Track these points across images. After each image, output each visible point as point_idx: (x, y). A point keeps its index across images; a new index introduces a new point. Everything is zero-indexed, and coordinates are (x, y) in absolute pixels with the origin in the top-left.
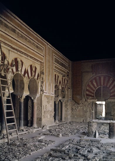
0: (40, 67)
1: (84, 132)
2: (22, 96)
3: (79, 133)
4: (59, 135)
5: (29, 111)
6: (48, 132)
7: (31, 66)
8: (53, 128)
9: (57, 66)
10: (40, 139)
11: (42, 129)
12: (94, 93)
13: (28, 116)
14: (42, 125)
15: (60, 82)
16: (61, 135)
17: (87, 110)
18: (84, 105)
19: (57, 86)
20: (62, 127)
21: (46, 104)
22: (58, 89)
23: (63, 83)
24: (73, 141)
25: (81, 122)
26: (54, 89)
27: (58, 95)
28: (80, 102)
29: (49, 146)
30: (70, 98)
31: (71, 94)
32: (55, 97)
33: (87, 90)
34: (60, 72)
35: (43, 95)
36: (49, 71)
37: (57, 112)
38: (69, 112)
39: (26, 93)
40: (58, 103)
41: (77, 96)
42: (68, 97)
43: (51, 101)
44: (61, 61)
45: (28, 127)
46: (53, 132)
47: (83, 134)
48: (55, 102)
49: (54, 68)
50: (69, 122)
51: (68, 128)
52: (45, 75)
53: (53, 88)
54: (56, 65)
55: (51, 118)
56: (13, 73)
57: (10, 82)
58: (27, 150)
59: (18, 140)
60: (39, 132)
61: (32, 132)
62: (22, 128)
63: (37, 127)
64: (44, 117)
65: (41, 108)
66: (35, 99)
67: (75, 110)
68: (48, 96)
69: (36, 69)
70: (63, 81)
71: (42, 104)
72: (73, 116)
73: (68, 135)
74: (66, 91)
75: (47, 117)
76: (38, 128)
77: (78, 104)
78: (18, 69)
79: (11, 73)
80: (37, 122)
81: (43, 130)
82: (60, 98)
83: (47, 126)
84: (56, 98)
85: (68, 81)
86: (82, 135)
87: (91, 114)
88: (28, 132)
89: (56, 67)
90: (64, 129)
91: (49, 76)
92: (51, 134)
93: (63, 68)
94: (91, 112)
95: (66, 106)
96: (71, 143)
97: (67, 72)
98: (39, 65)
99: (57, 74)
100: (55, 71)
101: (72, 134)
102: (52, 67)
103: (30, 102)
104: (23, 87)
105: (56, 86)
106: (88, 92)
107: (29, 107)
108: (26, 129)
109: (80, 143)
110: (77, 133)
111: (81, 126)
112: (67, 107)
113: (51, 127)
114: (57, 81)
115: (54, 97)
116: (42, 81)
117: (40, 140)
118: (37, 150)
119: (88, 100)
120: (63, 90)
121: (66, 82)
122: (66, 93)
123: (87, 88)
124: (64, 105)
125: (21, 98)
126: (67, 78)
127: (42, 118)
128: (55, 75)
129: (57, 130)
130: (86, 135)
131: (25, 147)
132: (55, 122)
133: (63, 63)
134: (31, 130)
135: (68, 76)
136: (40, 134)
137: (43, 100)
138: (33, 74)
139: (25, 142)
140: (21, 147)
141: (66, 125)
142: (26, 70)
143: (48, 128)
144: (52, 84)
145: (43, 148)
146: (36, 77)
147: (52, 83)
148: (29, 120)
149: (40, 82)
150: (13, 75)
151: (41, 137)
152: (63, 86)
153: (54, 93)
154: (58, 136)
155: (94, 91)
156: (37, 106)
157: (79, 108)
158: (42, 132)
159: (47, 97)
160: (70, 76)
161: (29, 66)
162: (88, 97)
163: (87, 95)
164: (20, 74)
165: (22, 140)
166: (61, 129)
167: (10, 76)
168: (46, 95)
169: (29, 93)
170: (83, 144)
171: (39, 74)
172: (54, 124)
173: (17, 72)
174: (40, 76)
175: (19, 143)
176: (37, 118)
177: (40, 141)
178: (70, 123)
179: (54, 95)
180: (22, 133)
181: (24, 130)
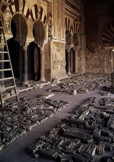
0: (48, 8)
1: (105, 87)
2: (25, 43)
3: (99, 88)
4: (73, 91)
5: (35, 61)
6: (59, 88)
7: (36, 6)
8: (65, 81)
9: (68, 8)
10: (47, 98)
11: (52, 83)
12: (112, 39)
13: (35, 68)
14: (52, 78)
15: (71, 28)
16: (75, 92)
17: (104, 59)
18: (100, 54)
19: (69, 31)
20: (76, 80)
21: (56, 52)
22: (70, 35)
23: (75, 29)
24: (93, 102)
25: (97, 74)
26: (65, 36)
27: (70, 43)
28: (96, 50)
29: (59, 111)
30: (83, 46)
31: (85, 40)
32: (67, 44)
33: (103, 36)
34: (72, 15)
35: (52, 42)
36: (58, 13)
37: (69, 62)
38: (83, 62)
39: (30, 39)
40: (70, 52)
41: (92, 43)
42: (81, 45)
43: (62, 49)
44: (72, 3)
45: (34, 81)
46: (65, 87)
47: (104, 90)
48: (66, 51)
49: (64, 10)
50: (83, 73)
51: (83, 81)
52: (54, 18)
53: (63, 33)
54: (66, 7)
55: (63, 70)
56: (12, 13)
57: (7, 24)
58: (25, 121)
59: (17, 101)
60: (47, 88)
61: (38, 88)
62: (27, 83)
63: (45, 81)
64: (53, 69)
65: (49, 57)
66: (42, 47)
67: (90, 60)
68: (57, 42)
69: (42, 9)
70: (75, 27)
71: (51, 52)
72: (87, 67)
73: (85, 91)
74: (79, 37)
75: (58, 68)
76: (47, 82)
77: (94, 52)
78: (18, 9)
79: (9, 13)
80: (45, 75)
81: (53, 85)
82: (72, 46)
83: (57, 79)
84: (67, 46)
85: (80, 26)
86: (104, 92)
87: (109, 64)
88: (33, 87)
89: (66, 9)
90: (78, 83)
91: (58, 19)
92: (63, 90)
93: (75, 11)
94: (109, 61)
95: (79, 55)
96: (92, 106)
97: (79, 16)
98: (46, 6)
99: (68, 17)
100: (65, 14)
101: (90, 91)
102: (62, 9)
103: (36, 51)
104: (26, 32)
105: (67, 32)
106: (104, 38)
107: (35, 57)
108: (31, 85)
109: (104, 105)
110: (96, 88)
111: (99, 79)
112: (80, 57)
113: (62, 80)
114: (68, 25)
115: (65, 44)
116: (50, 24)
117: (47, 100)
118: (40, 121)
119: (105, 47)
120: (76, 37)
121: (78, 27)
122: (79, 40)
123: (103, 34)
124: (76, 54)
125: (24, 45)
126: (79, 23)
127: (51, 70)
128: (66, 19)
129: (70, 84)
130: (109, 91)
131: (23, 114)
132: (67, 74)
133: (74, 5)
134: (38, 85)
135: (80, 20)
136: (48, 91)
137: (51, 47)
138: (39, 16)
139: (26, 104)
140: (17, 114)
141: (80, 77)
142: (30, 11)
143: (59, 82)
144: (62, 29)
145: (51, 116)
146: (43, 20)
147: (62, 27)
148: (35, 72)
149: (47, 26)
150: (11, 16)
151: (50, 95)
152: (75, 31)
153: (64, 39)
154: (71, 93)
155: (111, 36)
156: (45, 55)
157: (95, 56)
158: (51, 87)
159: (57, 44)
160: (83, 21)
161: (33, 6)
162: (105, 44)
163: (103, 41)
164: (21, 15)
165: (22, 101)
166: (75, 83)
167: (8, 16)
168: (55, 42)
169: (34, 38)
170: (110, 106)
171: (46, 16)
172: (66, 77)
173: (17, 13)
174: (48, 18)
175: (17, 106)
176: (45, 70)
177: (47, 102)
178: (85, 74)
179: (65, 42)
180: (25, 90)
181: (29, 85)
